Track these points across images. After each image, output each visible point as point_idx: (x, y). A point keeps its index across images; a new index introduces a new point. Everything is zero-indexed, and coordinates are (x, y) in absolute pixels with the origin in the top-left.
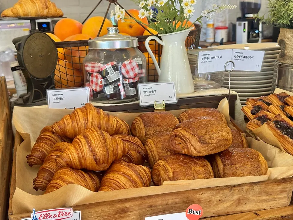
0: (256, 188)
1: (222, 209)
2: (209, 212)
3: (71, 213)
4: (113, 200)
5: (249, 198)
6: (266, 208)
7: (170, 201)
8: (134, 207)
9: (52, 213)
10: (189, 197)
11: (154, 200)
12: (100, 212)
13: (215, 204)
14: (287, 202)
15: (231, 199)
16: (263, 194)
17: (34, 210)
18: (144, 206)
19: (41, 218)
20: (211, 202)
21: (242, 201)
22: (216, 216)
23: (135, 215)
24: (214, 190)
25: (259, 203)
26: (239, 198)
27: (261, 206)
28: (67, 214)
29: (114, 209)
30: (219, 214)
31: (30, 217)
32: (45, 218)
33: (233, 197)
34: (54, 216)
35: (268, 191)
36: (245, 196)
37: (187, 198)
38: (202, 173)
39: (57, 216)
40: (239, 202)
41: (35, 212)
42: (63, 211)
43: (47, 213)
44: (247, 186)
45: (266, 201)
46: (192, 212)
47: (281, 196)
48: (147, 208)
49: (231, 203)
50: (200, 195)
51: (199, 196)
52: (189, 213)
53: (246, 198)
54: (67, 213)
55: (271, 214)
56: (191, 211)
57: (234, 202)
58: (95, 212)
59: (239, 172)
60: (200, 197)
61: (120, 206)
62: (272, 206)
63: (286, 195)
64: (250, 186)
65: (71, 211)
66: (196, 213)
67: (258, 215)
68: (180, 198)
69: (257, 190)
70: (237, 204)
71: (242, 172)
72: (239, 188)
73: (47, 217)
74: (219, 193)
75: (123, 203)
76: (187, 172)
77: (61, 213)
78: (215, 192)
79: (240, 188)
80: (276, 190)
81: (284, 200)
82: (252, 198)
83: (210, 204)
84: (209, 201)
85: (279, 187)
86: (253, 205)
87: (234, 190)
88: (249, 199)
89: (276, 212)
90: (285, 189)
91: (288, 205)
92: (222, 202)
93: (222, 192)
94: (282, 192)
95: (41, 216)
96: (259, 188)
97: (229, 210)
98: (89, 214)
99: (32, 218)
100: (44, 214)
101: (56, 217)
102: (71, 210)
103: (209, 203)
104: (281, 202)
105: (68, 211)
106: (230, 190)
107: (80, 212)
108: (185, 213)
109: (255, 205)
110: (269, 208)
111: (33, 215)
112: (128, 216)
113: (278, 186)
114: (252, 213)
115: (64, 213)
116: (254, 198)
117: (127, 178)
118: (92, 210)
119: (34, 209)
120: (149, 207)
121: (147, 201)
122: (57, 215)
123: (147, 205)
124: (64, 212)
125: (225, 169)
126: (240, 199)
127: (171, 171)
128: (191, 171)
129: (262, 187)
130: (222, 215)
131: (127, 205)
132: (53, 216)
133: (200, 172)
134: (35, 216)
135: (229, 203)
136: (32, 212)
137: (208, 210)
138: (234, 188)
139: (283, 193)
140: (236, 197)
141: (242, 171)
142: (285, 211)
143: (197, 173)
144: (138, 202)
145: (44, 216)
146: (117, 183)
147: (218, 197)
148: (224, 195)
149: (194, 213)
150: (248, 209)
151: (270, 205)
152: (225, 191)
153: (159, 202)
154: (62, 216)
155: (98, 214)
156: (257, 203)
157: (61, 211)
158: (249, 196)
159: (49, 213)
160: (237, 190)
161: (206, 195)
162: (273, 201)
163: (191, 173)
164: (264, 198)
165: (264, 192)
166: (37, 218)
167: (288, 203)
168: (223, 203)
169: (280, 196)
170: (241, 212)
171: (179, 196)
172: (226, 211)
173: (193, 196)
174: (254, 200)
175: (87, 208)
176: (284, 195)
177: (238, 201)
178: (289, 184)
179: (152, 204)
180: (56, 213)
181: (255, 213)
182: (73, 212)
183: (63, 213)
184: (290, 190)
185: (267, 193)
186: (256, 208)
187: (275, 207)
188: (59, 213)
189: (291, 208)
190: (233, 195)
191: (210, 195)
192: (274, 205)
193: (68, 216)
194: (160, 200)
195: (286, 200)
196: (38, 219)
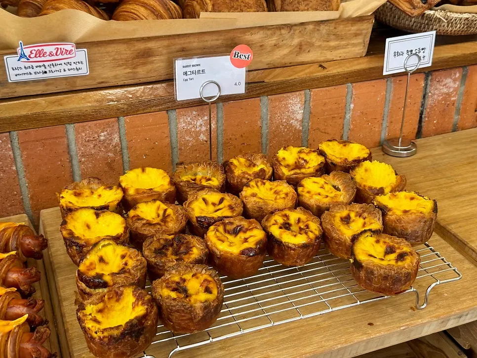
0: (324, 29)
1: (278, 58)
2: (261, 61)
3: (73, 51)
4: (131, 37)
5: (314, 42)
6: (334, 59)
7: (209, 43)
8: (160, 49)
9: (48, 49)
10: (235, 38)
11: (188, 40)
12: (114, 53)
13: (268, 50)
14: (362, 50)
15: (290, 44)
16: (332, 37)
17: (21, 43)
18: (174, 48)
19: (31, 56)
20: (264, 47)
21: (304, 47)
22: (270, 68)
23: (162, 61)
24: (269, 29)
25: (326, 50)
26: (301, 43)
27: (329, 55)
28: (68, 53)
29: (133, 50)
30: (274, 66)
31: (16, 53)
32: (37, 56)
33: (292, 40)
34: (50, 54)
35: (338, 33)
36: (309, 40)
37: (232, 40)
38: (252, 6)
39: (55, 55)
40: (300, 48)
41: (23, 47)
42: (62, 47)
43: (40, 48)
44: (312, 24)
45: (336, 48)
46: (239, 55)
47: (355, 41)
48: (178, 52)
49: (289, 49)
50: (250, 36)
51: (248, 37)
52: (235, 57)
53: (310, 43)
54: (67, 51)
55: (341, 67)
56: (237, 53)
57: (294, 49)
58: (107, 53)
59: (301, 7)
60: (249, 39)
61: (142, 46)
62: (343, 55)
63: (361, 41)
64: (315, 26)
65: (73, 49)
66: (243, 57)
67: (324, 68)
68: (224, 40)
69: (324, 31)
70: (297, 51)
71: (306, 8)
72: (301, 28)
73: (40, 54)
74: (275, 33)
75: (145, 42)
76: (232, 4)
77: (59, 50)
78: (269, 32)
79: (303, 27)
80: (349, 32)
81: (358, 48)
82: (318, 43)
83: (262, 50)
84: (261, 46)
85: (353, 28)
86: (319, 54)
87: (295, 30)
88: (313, 45)
89: (348, 65)
90: (361, 30)
91: (364, 55)
92: (278, 48)
93: (278, 32)
94: (356, 35)
95: (31, 52)
96: (327, 28)
97: (287, 60)
98: (99, 55)
99: (18, 56)
100: (35, 50)
101: (53, 55)
102: (73, 47)
103: (261, 48)
104: (354, 50)
105: (69, 47)
106: (289, 29)
107: (86, 50)
108: (229, 56)
109: (321, 53)
110: (339, 59)
111: (20, 51)
112: (152, 62)
113: (352, 26)
114: (316, 66)
115: (64, 51)
116: (320, 43)
117: (149, 9)
118: (103, 49)
119: (21, 41)
120: (180, 51)
121: (177, 41)
122: (54, 52)
123: (178, 47)
124: (64, 49)
125: (284, 5)
126: (303, 43)
127: (209, 4)
128: (237, 3)
129: (331, 27)
130: (278, 68)
131: (151, 45)
132: (48, 54)
133: (250, 5)
134: (22, 53)
135: (287, 50)
136: (19, 47)
137: (259, 60)
138: (295, 28)
139: (358, 37)
140: (296, 41)
141: (306, 6)
142: (360, 64)
143: (245, 6)
144: (166, 43)
145: (36, 53)
146: (135, 16)
147: (273, 41)
148: (281, 37)
149: (241, 57)
150: (313, 59)
151: (341, 55)
152: (283, 31)
153: (195, 45)
154: (62, 54)
155: (110, 56)
156: (325, 51)
157: (59, 47)
158: (314, 40)
159: (43, 49)
160: (299, 31)
161: (257, 37)
162: (344, 48)
163: (238, 6)
164: (332, 44)
165: (334, 35)
166: (26, 56)
167: (363, 52)
168: (280, 49)
169: (353, 42)
170: (302, 64)
171: (221, 35)
172: (283, 61)
173: (239, 37)
174: (320, 46)
175: (96, 47)
176: (359, 40)
177: (298, 47)
178: (366, 24)
179: (185, 46)
180: (52, 49)
181: (321, 66)
182: (76, 50)
183: (62, 50)
184: (367, 33)
185: (338, 37)
186: (322, 59)
187: (346, 58)
188: (56, 49)
189: (367, 59)
190: (292, 37)
191: (262, 36)
192: (345, 55)
193: (69, 56)
194: (196, 40)
195: (362, 47)
196: (28, 57)
